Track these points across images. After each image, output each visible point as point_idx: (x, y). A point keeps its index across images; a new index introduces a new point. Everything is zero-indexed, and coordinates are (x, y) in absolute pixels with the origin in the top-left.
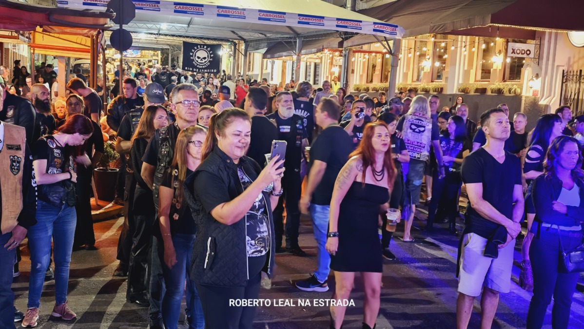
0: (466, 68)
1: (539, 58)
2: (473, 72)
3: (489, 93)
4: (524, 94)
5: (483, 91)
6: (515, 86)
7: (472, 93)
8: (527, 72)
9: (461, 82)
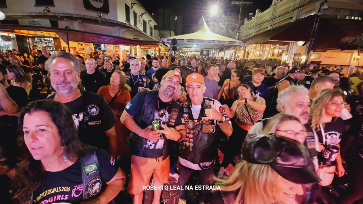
0: (268, 53)
1: (288, 50)
2: (269, 55)
3: (273, 60)
4: (282, 60)
5: (271, 59)
6: (280, 58)
7: (268, 60)
8: (284, 54)
9: (266, 57)
